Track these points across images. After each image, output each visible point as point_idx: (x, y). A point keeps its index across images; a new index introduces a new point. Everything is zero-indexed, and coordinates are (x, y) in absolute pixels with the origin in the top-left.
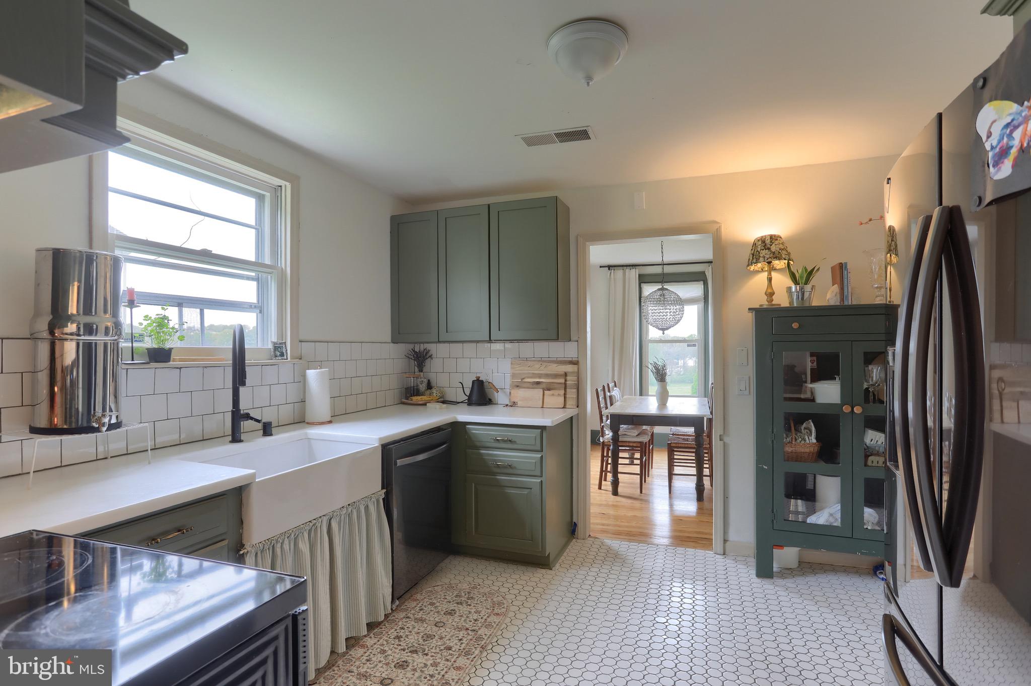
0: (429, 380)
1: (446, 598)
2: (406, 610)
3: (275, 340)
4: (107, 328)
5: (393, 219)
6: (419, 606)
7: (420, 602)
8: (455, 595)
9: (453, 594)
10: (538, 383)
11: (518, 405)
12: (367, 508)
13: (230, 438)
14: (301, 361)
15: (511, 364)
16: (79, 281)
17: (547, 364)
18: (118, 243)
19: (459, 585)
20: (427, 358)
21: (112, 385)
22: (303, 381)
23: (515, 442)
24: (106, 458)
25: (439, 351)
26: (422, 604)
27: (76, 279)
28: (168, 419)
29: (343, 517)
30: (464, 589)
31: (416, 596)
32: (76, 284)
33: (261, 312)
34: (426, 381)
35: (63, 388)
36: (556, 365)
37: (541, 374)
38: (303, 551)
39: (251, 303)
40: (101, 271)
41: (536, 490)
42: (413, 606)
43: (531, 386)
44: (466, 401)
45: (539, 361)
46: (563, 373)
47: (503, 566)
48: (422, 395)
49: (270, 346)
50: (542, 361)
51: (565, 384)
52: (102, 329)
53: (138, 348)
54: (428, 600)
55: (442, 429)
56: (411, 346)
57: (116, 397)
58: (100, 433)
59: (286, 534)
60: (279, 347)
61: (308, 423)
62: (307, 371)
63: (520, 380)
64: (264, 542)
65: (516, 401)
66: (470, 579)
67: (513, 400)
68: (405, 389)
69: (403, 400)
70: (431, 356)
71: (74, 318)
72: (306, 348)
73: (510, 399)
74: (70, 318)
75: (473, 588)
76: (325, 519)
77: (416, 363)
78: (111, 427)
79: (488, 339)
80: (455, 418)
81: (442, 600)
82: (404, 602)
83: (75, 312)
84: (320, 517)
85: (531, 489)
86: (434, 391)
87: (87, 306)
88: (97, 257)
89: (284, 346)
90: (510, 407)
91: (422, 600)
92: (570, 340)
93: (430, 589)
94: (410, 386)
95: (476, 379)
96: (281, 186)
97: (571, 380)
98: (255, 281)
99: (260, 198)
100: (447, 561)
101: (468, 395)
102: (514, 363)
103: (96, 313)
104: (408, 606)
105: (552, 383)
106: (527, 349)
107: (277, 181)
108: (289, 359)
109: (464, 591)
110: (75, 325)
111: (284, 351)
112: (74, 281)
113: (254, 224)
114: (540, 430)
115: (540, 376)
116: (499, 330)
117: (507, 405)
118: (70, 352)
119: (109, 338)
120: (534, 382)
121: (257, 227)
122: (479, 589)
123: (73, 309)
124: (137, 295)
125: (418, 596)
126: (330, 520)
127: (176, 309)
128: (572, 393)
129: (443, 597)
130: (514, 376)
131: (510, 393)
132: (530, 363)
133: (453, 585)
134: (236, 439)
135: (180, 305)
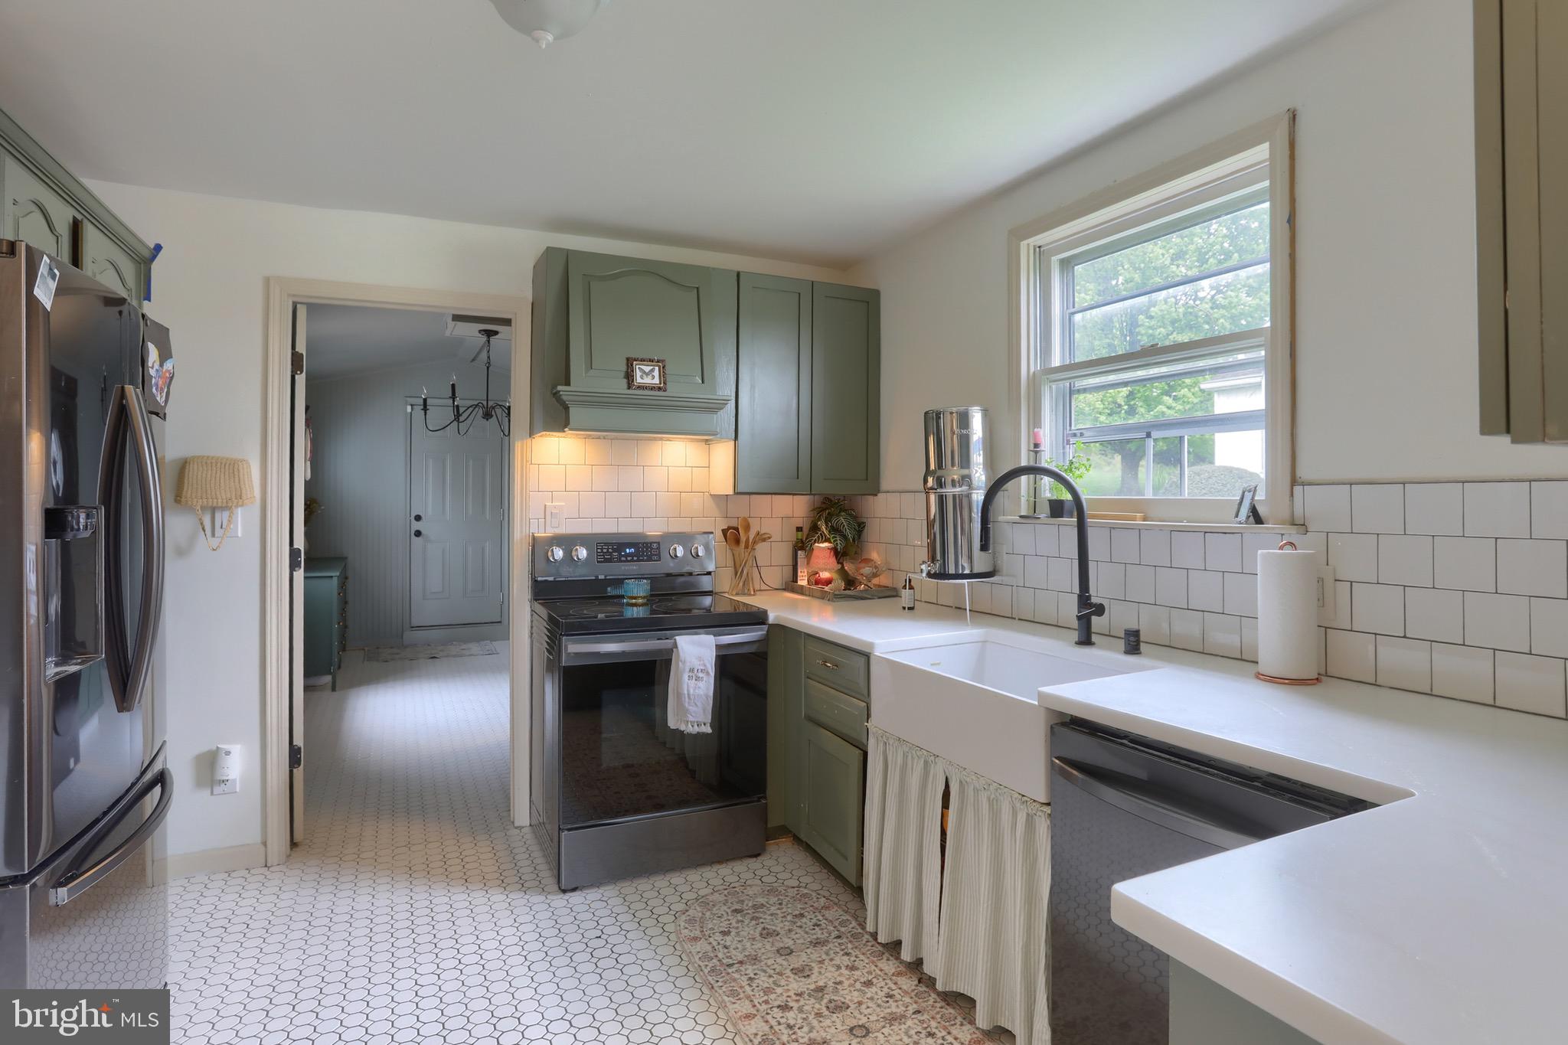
13: (1078, 638)
108: (1269, 524)
134: (1083, 639)
135: (1149, 436)
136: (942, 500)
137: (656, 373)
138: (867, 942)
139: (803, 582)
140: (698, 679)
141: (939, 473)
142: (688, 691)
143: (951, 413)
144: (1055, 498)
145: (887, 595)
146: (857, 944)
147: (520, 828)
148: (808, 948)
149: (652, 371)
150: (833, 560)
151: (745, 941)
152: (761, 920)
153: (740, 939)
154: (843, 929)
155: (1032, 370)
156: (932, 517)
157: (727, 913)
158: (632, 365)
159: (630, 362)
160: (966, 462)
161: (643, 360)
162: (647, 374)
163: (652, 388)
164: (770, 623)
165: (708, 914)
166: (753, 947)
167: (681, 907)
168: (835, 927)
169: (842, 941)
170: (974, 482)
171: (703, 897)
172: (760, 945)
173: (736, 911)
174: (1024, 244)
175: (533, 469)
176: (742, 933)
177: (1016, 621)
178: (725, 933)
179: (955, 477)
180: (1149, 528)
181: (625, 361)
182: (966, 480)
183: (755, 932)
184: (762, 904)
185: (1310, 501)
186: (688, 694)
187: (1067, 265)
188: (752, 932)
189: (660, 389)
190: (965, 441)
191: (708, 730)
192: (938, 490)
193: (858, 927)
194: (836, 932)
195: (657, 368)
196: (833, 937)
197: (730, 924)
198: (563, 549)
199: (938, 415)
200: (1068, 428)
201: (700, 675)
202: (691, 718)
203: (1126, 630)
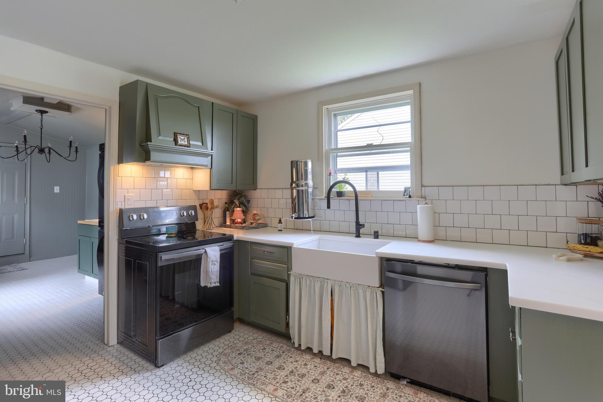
2: (398, 388)
14: (423, 199)
42: (405, 392)
60: (407, 190)
134: (357, 235)
135: (366, 171)
136: (298, 191)
137: (186, 140)
138: (294, 351)
139: (228, 223)
140: (215, 264)
141: (297, 182)
142: (211, 270)
143: (302, 162)
144: (338, 191)
145: (264, 226)
146: (291, 353)
147: (113, 346)
148: (276, 359)
149: (184, 139)
150: (242, 214)
151: (252, 364)
152: (252, 355)
153: (249, 364)
154: (283, 349)
155: (326, 149)
156: (294, 197)
157: (237, 356)
158: (177, 136)
159: (175, 135)
160: (306, 179)
161: (180, 134)
162: (183, 140)
163: (185, 146)
164: (235, 239)
165: (229, 358)
166: (257, 365)
167: (215, 359)
168: (279, 349)
169: (286, 354)
170: (309, 186)
171: (222, 352)
172: (258, 364)
173: (239, 354)
174: (324, 107)
175: (119, 179)
176: (248, 361)
177: (323, 232)
178: (243, 363)
179: (303, 184)
180: (373, 200)
181: (173, 134)
182: (307, 185)
183: (253, 359)
184: (247, 349)
185: (427, 191)
186: (212, 271)
187: (335, 115)
188: (252, 360)
189: (188, 147)
190: (306, 171)
191: (218, 284)
192: (297, 188)
193: (287, 347)
194: (281, 351)
195: (186, 138)
196: (281, 353)
197: (241, 359)
198: (136, 215)
199: (297, 162)
200: (336, 168)
201: (215, 263)
202: (213, 281)
203: (374, 232)
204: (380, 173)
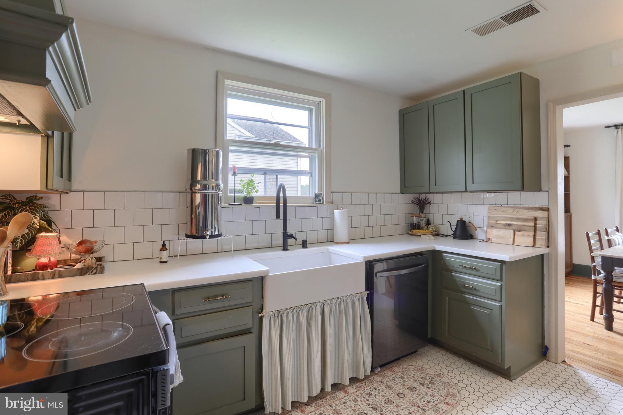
0: (428, 219)
1: (414, 377)
2: (383, 376)
3: (317, 192)
4: (213, 187)
5: (401, 111)
6: (393, 376)
7: (395, 374)
8: (422, 376)
9: (421, 375)
10: (510, 225)
11: (492, 241)
12: (353, 302)
13: (282, 248)
14: (332, 205)
15: (488, 209)
16: (201, 163)
17: (518, 210)
18: (231, 143)
19: (428, 370)
20: (427, 204)
21: (216, 215)
22: (332, 217)
23: (479, 270)
24: (222, 252)
25: (435, 199)
26: (396, 376)
27: (200, 162)
28: (253, 234)
29: (333, 305)
30: (430, 374)
31: (394, 368)
32: (200, 164)
33: (311, 176)
34: (425, 220)
35: (196, 216)
36: (526, 211)
37: (513, 218)
38: (302, 321)
39: (305, 171)
40: (211, 158)
41: (497, 312)
42: (389, 375)
43: (503, 227)
44: (453, 235)
45: (512, 207)
46: (533, 218)
47: (469, 365)
48: (422, 229)
49: (314, 196)
50: (514, 207)
51: (535, 227)
52: (211, 187)
53: (238, 197)
54: (401, 374)
55: (423, 254)
56: (416, 195)
57: (217, 221)
58: (206, 240)
59: (292, 309)
60: (318, 196)
61: (335, 243)
62: (335, 211)
63: (494, 222)
64: (274, 312)
65: (490, 238)
66: (438, 368)
67: (488, 237)
68: (410, 224)
69: (408, 232)
70: (430, 203)
71: (199, 182)
72: (336, 197)
73: (486, 236)
74: (198, 182)
75: (438, 375)
76: (319, 305)
77: (418, 207)
78: (212, 237)
79: (465, 190)
80: (434, 247)
81: (411, 377)
82: (385, 370)
83: (200, 179)
84: (316, 303)
85: (492, 310)
86: (431, 226)
87: (205, 177)
88: (208, 151)
89: (321, 195)
90: (485, 242)
91: (397, 373)
92: (540, 190)
93: (406, 366)
94: (413, 223)
95: (460, 220)
96: (321, 102)
97: (541, 224)
98: (308, 158)
99: (310, 110)
100: (427, 348)
101: (454, 231)
102: (490, 208)
103: (208, 179)
104: (386, 374)
105: (523, 225)
106: (502, 197)
107: (318, 99)
108: (325, 204)
109: (430, 375)
110: (199, 185)
111: (321, 199)
112: (199, 163)
113: (308, 126)
114: (500, 264)
115: (512, 219)
116: (473, 184)
117: (483, 241)
118: (198, 198)
119: (214, 192)
120: (506, 224)
121: (309, 127)
122: (442, 378)
123: (199, 178)
124: (237, 169)
125: (396, 369)
126: (324, 305)
127: (263, 176)
128: (541, 236)
129: (413, 375)
130: (489, 218)
131: (486, 231)
132: (503, 209)
133: (423, 369)
134: (286, 248)
135: (265, 174)
174: (225, 80)
185: (334, 197)
203: (302, 241)
204: (279, 176)
